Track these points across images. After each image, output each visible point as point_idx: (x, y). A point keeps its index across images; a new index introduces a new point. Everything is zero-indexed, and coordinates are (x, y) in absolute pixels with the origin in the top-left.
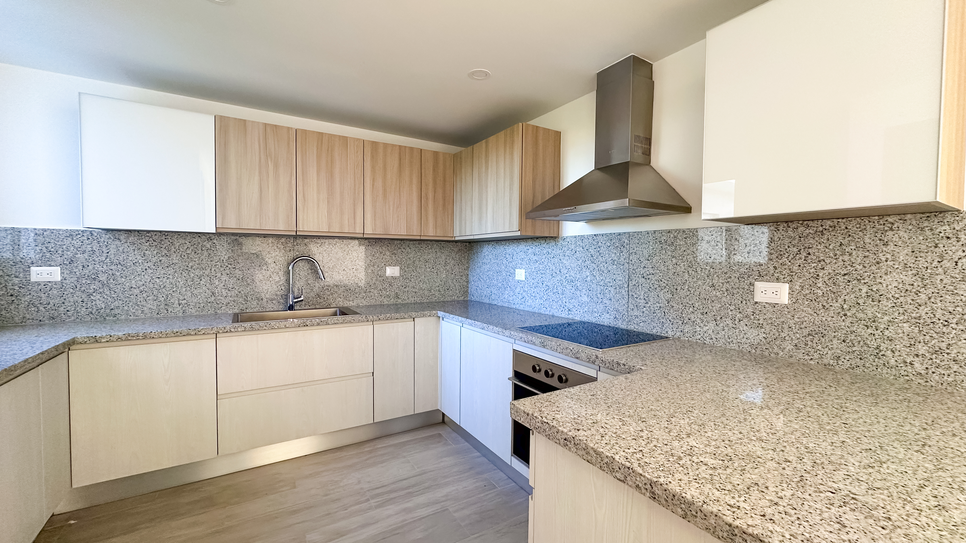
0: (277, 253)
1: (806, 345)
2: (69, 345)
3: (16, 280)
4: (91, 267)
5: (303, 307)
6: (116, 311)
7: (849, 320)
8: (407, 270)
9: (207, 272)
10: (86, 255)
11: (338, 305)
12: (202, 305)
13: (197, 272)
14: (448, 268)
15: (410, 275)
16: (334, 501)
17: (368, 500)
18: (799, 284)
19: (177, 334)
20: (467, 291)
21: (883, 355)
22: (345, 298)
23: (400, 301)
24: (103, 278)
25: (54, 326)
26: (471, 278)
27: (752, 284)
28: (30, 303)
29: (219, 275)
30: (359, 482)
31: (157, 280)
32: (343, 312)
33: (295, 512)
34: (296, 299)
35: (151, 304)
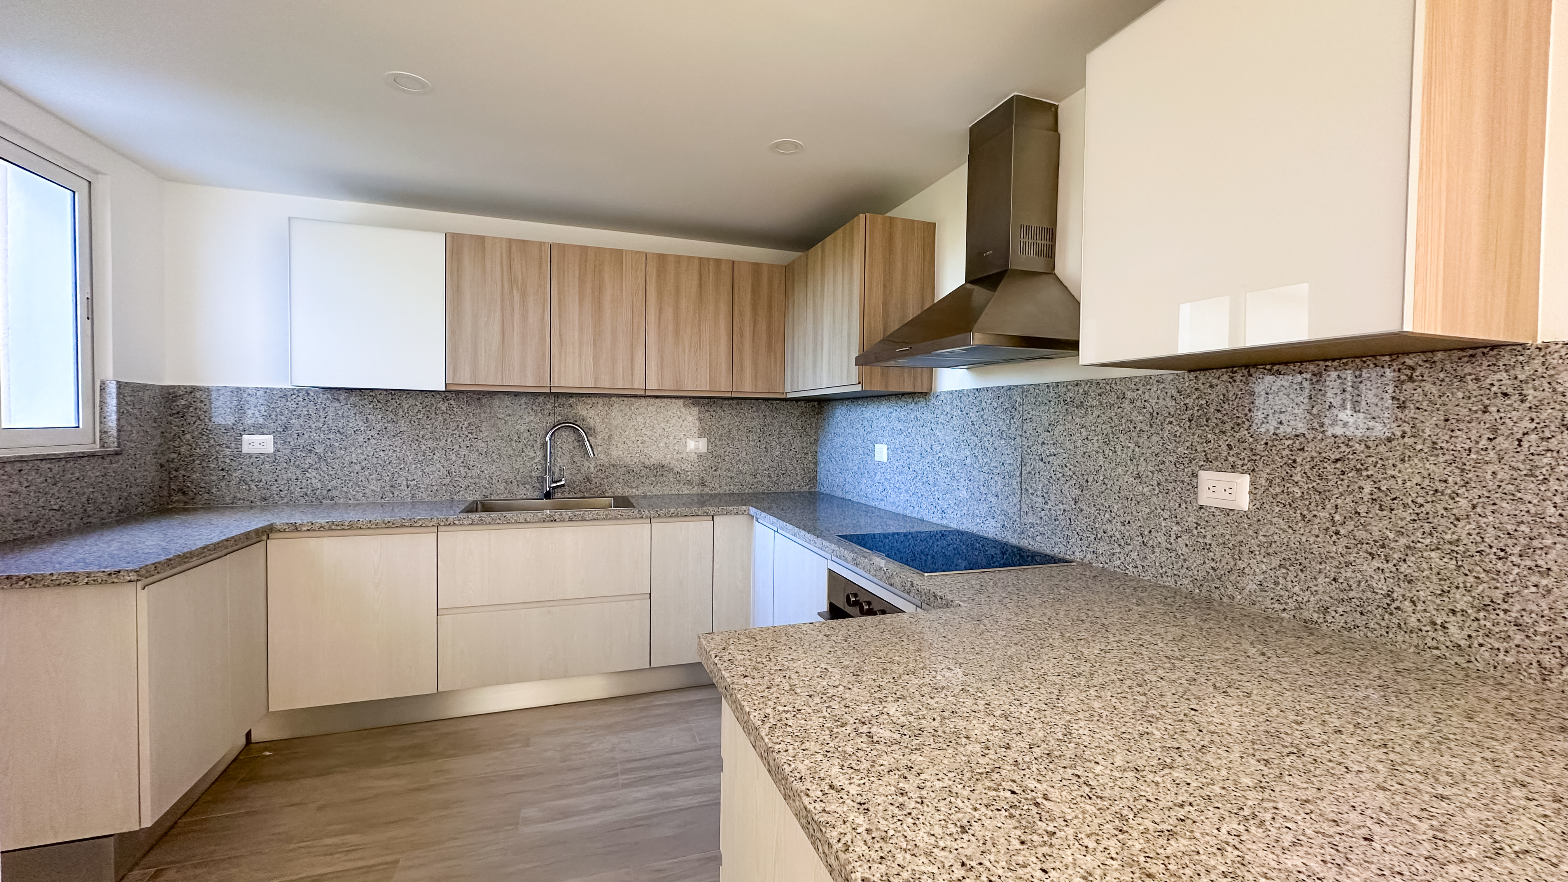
0: (532, 418)
2: (266, 533)
3: (227, 451)
4: (306, 436)
5: (567, 495)
6: (334, 493)
8: (718, 443)
9: (442, 443)
10: (301, 421)
11: (616, 494)
12: (435, 488)
13: (430, 443)
14: (784, 441)
15: (723, 451)
16: (570, 770)
17: (617, 775)
18: (1265, 475)
19: (389, 526)
20: (815, 478)
22: (626, 483)
23: (707, 490)
24: (319, 449)
25: (263, 509)
26: (821, 458)
27: (1195, 475)
28: (242, 480)
29: (456, 447)
30: (612, 750)
31: (382, 454)
32: (623, 502)
33: (519, 777)
34: (554, 482)
35: (374, 486)
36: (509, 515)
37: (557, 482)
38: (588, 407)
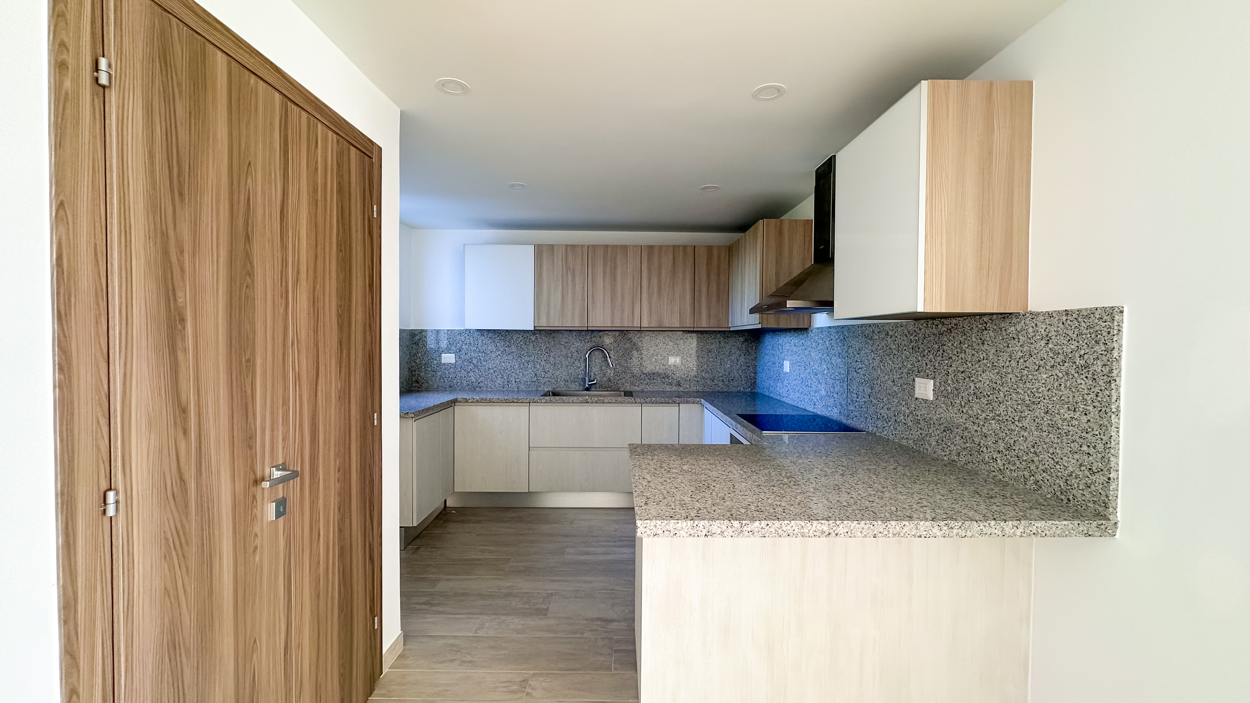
0: (579, 344)
1: (943, 441)
2: (454, 402)
3: (435, 362)
4: (469, 354)
5: (598, 389)
6: (481, 384)
7: (965, 416)
8: (689, 359)
9: (532, 358)
10: (467, 346)
11: (626, 390)
12: (529, 383)
13: (527, 359)
14: (733, 358)
15: (692, 364)
16: (593, 536)
17: (616, 542)
18: (939, 380)
19: (507, 402)
20: (755, 383)
21: (982, 451)
22: (632, 384)
23: (681, 389)
24: (475, 362)
25: (451, 392)
26: (759, 369)
27: (914, 380)
28: (441, 377)
29: (539, 361)
30: (616, 531)
31: (503, 364)
32: (629, 394)
33: (567, 536)
34: (590, 381)
35: (500, 381)
36: (564, 398)
37: (592, 381)
38: (610, 337)
